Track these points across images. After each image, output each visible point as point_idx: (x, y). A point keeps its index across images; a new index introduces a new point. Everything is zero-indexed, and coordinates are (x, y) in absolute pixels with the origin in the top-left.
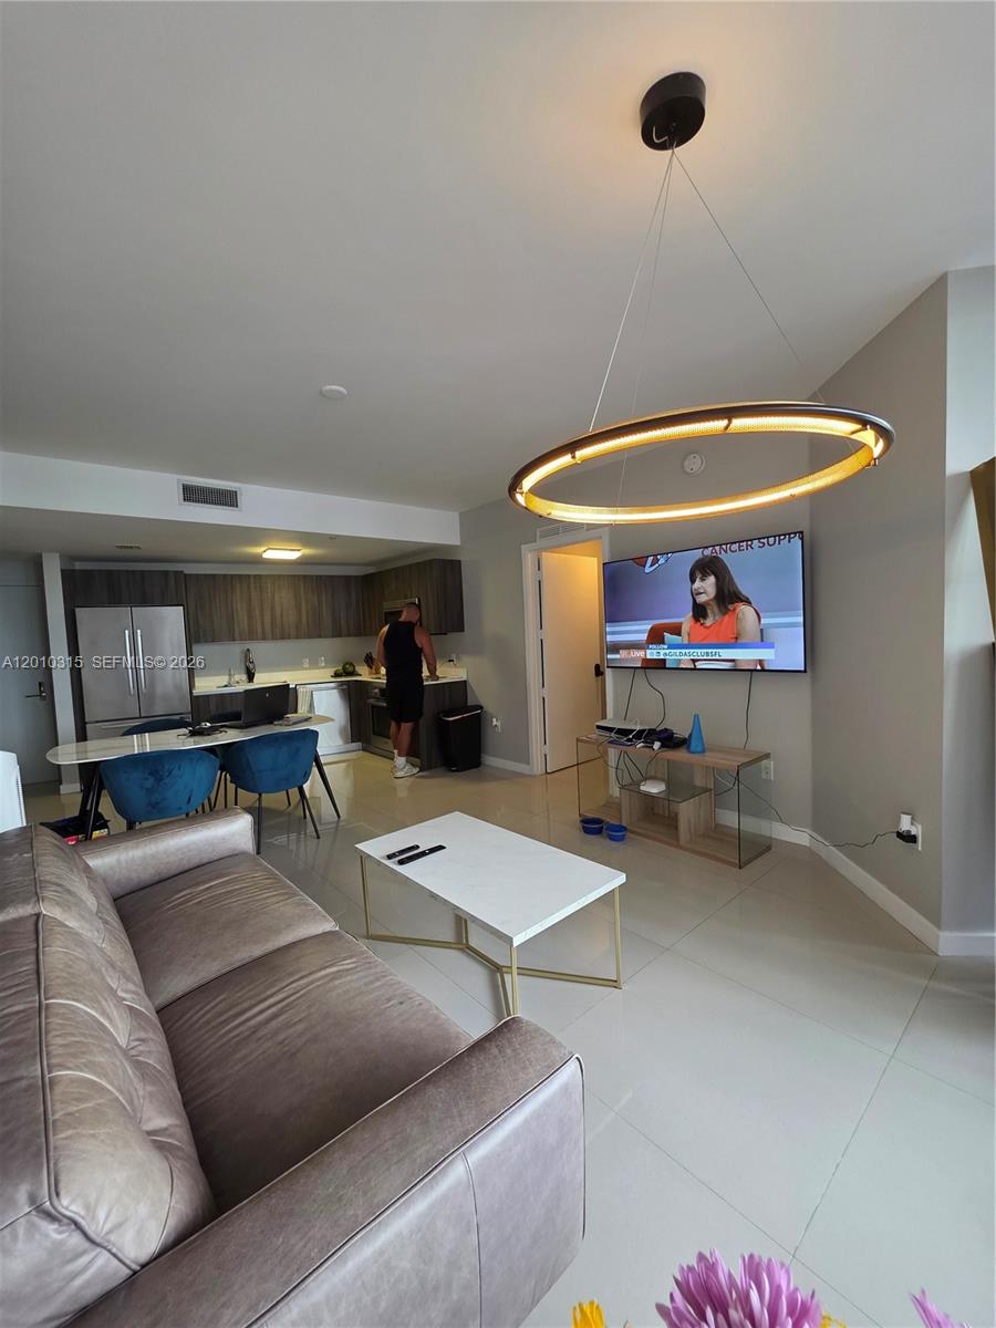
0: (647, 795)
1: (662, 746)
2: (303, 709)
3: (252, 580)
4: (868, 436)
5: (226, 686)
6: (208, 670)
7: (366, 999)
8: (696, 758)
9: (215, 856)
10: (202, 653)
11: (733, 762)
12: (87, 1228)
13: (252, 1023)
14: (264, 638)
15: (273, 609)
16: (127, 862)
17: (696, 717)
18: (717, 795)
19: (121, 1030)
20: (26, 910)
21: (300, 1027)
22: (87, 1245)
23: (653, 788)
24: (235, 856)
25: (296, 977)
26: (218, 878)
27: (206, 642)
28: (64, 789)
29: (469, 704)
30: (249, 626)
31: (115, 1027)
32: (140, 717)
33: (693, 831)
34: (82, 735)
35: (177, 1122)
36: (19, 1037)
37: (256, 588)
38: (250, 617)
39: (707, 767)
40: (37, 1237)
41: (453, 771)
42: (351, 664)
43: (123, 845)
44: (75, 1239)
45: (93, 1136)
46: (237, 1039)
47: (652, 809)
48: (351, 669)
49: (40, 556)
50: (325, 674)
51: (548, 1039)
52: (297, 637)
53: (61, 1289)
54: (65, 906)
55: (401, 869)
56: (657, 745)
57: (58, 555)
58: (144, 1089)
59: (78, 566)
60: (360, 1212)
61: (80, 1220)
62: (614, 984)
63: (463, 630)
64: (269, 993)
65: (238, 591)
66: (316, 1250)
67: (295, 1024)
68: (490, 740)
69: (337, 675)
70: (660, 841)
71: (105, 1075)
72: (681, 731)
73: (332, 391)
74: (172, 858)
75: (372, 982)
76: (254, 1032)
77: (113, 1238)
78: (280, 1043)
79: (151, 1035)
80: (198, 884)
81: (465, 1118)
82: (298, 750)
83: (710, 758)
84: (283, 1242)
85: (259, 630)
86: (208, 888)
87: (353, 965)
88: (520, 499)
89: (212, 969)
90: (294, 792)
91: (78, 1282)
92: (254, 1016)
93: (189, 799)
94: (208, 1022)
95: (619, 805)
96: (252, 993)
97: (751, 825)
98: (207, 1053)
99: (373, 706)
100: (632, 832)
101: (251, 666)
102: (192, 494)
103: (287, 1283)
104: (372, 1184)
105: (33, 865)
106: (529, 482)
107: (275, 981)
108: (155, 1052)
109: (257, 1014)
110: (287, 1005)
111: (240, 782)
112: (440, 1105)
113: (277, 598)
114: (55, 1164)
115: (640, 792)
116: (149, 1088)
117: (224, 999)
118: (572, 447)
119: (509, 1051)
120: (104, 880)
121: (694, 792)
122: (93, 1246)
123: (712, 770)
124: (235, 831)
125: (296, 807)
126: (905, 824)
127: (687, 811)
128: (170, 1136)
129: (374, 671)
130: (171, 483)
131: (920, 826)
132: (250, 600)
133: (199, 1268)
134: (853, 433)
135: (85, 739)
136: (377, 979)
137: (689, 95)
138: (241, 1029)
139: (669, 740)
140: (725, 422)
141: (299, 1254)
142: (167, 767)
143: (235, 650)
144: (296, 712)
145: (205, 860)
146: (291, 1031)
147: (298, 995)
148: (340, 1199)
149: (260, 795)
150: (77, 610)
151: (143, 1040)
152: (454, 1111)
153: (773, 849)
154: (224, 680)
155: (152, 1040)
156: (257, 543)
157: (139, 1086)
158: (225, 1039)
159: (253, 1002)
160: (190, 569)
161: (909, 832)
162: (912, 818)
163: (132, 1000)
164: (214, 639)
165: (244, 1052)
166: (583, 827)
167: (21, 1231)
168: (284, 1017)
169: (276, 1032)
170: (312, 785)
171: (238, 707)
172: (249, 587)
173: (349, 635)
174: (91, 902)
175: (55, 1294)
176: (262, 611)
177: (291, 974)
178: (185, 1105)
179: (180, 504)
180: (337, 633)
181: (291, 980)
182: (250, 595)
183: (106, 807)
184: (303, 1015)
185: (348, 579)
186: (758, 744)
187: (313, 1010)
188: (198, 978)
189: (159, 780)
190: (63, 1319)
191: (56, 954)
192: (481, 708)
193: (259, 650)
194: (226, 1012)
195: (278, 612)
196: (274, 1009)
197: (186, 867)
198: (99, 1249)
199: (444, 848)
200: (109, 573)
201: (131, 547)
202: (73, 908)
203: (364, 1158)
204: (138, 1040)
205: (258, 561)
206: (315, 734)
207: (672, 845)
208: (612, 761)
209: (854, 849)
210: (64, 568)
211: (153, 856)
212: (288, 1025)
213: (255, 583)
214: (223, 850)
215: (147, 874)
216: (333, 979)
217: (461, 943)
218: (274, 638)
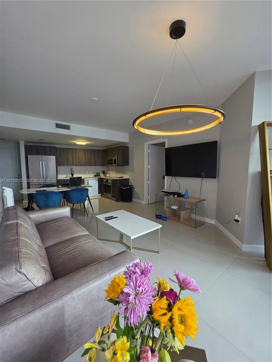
0: (173, 209)
1: (177, 196)
2: (86, 184)
3: (73, 150)
4: (219, 115)
6: (62, 173)
7: (94, 247)
8: (186, 200)
9: (60, 217)
10: (60, 168)
11: (195, 201)
12: (27, 276)
13: (67, 251)
14: (76, 165)
15: (79, 158)
16: (39, 217)
17: (187, 189)
18: (191, 210)
19: (36, 247)
20: (15, 221)
21: (77, 252)
22: (27, 279)
23: (175, 207)
24: (66, 217)
26: (60, 221)
27: (61, 165)
28: (24, 202)
29: (129, 185)
30: (72, 162)
31: (34, 246)
32: (44, 184)
33: (184, 219)
34: (29, 187)
35: (47, 266)
36: (13, 243)
38: (73, 159)
39: (189, 202)
40: (17, 275)
41: (124, 202)
42: (99, 173)
43: (38, 212)
44: (25, 278)
45: (28, 261)
46: (63, 254)
47: (175, 213)
48: (99, 175)
49: (19, 141)
50: (92, 175)
51: (133, 254)
52: (85, 165)
53: (22, 287)
54: (24, 222)
55: (106, 222)
56: (176, 196)
57: (23, 141)
59: (29, 144)
60: (85, 281)
61: (25, 274)
62: (158, 252)
63: (128, 165)
64: (71, 245)
65: (70, 152)
66: (75, 286)
68: (134, 194)
69: (95, 176)
70: (175, 221)
71: (32, 252)
72: (183, 193)
73: (94, 99)
75: (95, 244)
76: (67, 253)
77: (32, 280)
78: (73, 255)
79: (42, 250)
80: (56, 223)
81: (111, 267)
82: (83, 193)
83: (189, 200)
84: (68, 285)
85: (75, 163)
86: (58, 223)
87: (92, 241)
88: (136, 127)
89: (58, 240)
90: (82, 204)
91: (25, 286)
92: (67, 250)
93: (55, 204)
94: (56, 251)
95: (166, 212)
96: (67, 245)
97: (199, 218)
98: (55, 256)
99: (104, 184)
100: (168, 218)
101: (73, 172)
102: (58, 126)
103: (68, 291)
104: (89, 276)
105: (16, 213)
106: (137, 122)
107: (73, 243)
108: (44, 253)
109: (68, 249)
110: (75, 248)
111: (68, 201)
112: (106, 264)
113: (80, 155)
114: (21, 263)
115: (171, 208)
116: (41, 259)
118: (145, 114)
119: (123, 256)
120: (33, 220)
121: (186, 209)
122: (28, 280)
123: (190, 203)
124: (66, 211)
125: (83, 209)
126: (237, 217)
127: (183, 214)
128: (46, 268)
129: (105, 175)
130: (53, 122)
131: (240, 218)
132: (73, 155)
133: (50, 288)
134: (213, 113)
135: (29, 188)
136: (97, 244)
137: (181, 26)
138: (64, 252)
139: (180, 195)
140: (180, 109)
141: (72, 286)
142: (49, 195)
143: (68, 168)
144: (84, 184)
146: (75, 253)
147: (78, 246)
148: (81, 279)
149: (73, 205)
150: (28, 156)
151: (41, 251)
152: (109, 265)
153: (205, 225)
154: (65, 176)
156: (75, 140)
157: (39, 258)
158: (60, 254)
160: (57, 146)
161: (237, 219)
162: (238, 216)
163: (39, 243)
164: (63, 165)
165: (64, 256)
166: (156, 217)
167: (14, 274)
168: (74, 250)
169: (71, 253)
170: (87, 203)
171: (69, 183)
172: (73, 152)
173: (99, 166)
174: (30, 223)
175: (20, 287)
176: (76, 158)
177: (77, 242)
178: (49, 265)
179: (55, 128)
180: (96, 165)
183: (34, 206)
184: (79, 250)
185: (99, 150)
186: (203, 197)
187: (81, 249)
188: (54, 242)
189: (48, 198)
190: (22, 293)
191: (21, 230)
192: (132, 186)
193: (75, 168)
194: (60, 249)
195: (80, 159)
196: (72, 249)
197: (54, 219)
198: (29, 281)
199: (117, 217)
200: (37, 146)
201: (42, 140)
202: (25, 222)
203: (87, 272)
205: (75, 145)
206: (88, 190)
207: (178, 222)
208: (165, 200)
209: (225, 224)
210: (25, 144)
211: (45, 216)
214: (63, 215)
215: (43, 220)
216: (86, 243)
217: (121, 242)
218: (79, 165)
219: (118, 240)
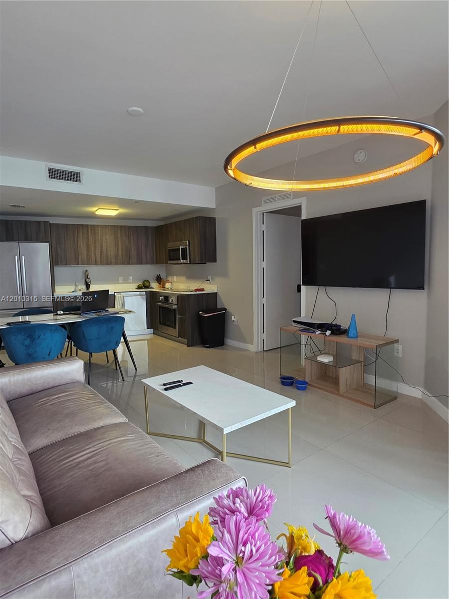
0: (322, 364)
1: (332, 333)
2: (118, 307)
3: (89, 228)
4: (430, 139)
5: (73, 292)
6: (66, 283)
7: (138, 453)
8: (352, 341)
9: (63, 382)
10: (60, 270)
11: (374, 343)
13: (77, 460)
14: (96, 264)
15: (101, 246)
16: (14, 382)
17: (353, 316)
18: (366, 365)
19: (9, 452)
21: (102, 464)
23: (325, 359)
24: (74, 383)
25: (102, 441)
26: (62, 393)
27: (62, 265)
29: (218, 307)
30: (87, 256)
31: (6, 450)
32: (23, 308)
33: (348, 386)
35: (35, 495)
37: (91, 232)
38: (88, 250)
39: (360, 347)
41: (207, 347)
42: (148, 281)
43: (12, 372)
46: (68, 467)
47: (326, 373)
48: (147, 284)
50: (133, 287)
51: (229, 468)
52: (116, 264)
55: (167, 393)
56: (328, 333)
58: (19, 477)
60: (121, 530)
62: (287, 465)
63: (216, 262)
64: (87, 447)
65: (81, 234)
66: (97, 542)
67: (98, 462)
68: (230, 330)
69: (139, 288)
70: (328, 391)
72: (344, 326)
73: (135, 111)
74: (39, 382)
75: (143, 446)
76: (77, 465)
78: (91, 470)
80: (52, 395)
81: (179, 498)
82: (112, 328)
83: (361, 341)
84: (82, 537)
85: (93, 259)
86: (58, 397)
87: (134, 437)
88: (231, 173)
90: (110, 353)
92: (78, 458)
93: (50, 352)
94: (54, 459)
95: (305, 370)
96: (77, 448)
97: (383, 384)
98: (53, 473)
99: (160, 307)
100: (310, 385)
101: (88, 280)
102: (54, 174)
103: (83, 552)
104: (128, 519)
106: (235, 161)
107: (91, 442)
109: (80, 456)
110: (96, 453)
111: (79, 346)
112: (167, 491)
113: (104, 239)
115: (317, 361)
116: (22, 478)
117: (63, 450)
118: (254, 142)
119: (207, 472)
121: (352, 362)
123: (364, 349)
124: (73, 369)
125: (112, 363)
127: (345, 374)
128: (32, 499)
129: (161, 286)
130: (42, 167)
132: (88, 240)
133: (42, 543)
134: (415, 135)
136: (146, 445)
138: (71, 463)
139: (337, 330)
140: (337, 128)
141: (90, 541)
142: (37, 333)
143: (79, 270)
144: (114, 307)
145: (57, 384)
146: (96, 465)
147: (102, 449)
148: (111, 524)
149: (91, 354)
151: (20, 459)
152: (174, 494)
153: (398, 400)
154: (72, 288)
155: (24, 460)
156: (93, 205)
157: (17, 475)
158: (63, 467)
159: (78, 451)
160: (52, 221)
163: (15, 443)
164: (66, 264)
165: (71, 473)
166: (281, 381)
168: (94, 458)
169: (89, 466)
170: (121, 349)
171: (80, 303)
172: (88, 232)
173: (147, 263)
176: (95, 247)
177: (100, 440)
178: (40, 491)
179: (47, 180)
180: (140, 262)
181: (99, 442)
182: (88, 237)
184: (104, 458)
185: (146, 228)
186: (392, 335)
187: (110, 456)
188: (51, 440)
189: (34, 340)
192: (225, 309)
193: (93, 270)
194: (63, 455)
195: (104, 249)
196: (89, 455)
197: (47, 387)
199: (192, 383)
200: (7, 221)
201: (19, 206)
203: (125, 509)
204: (17, 458)
205: (93, 216)
206: (123, 319)
207: (332, 393)
208: (303, 341)
211: (28, 380)
212: (95, 463)
213: (91, 230)
214: (67, 379)
215: (25, 390)
216: (121, 443)
217: (201, 439)
218: (102, 264)
219: (194, 434)
